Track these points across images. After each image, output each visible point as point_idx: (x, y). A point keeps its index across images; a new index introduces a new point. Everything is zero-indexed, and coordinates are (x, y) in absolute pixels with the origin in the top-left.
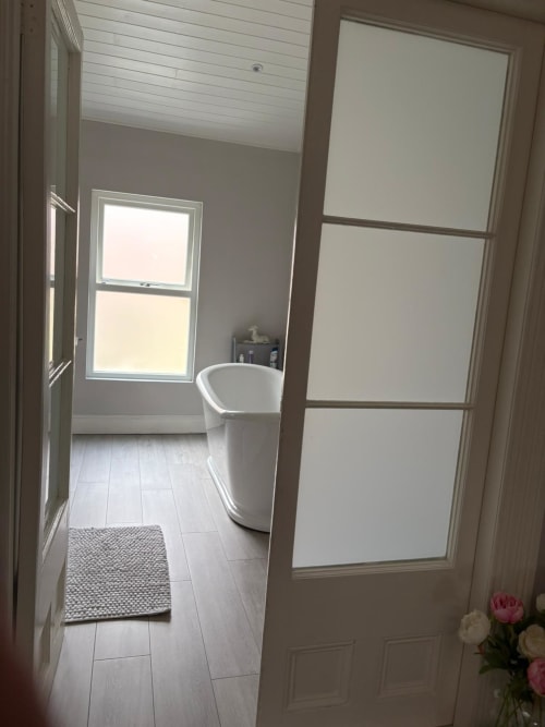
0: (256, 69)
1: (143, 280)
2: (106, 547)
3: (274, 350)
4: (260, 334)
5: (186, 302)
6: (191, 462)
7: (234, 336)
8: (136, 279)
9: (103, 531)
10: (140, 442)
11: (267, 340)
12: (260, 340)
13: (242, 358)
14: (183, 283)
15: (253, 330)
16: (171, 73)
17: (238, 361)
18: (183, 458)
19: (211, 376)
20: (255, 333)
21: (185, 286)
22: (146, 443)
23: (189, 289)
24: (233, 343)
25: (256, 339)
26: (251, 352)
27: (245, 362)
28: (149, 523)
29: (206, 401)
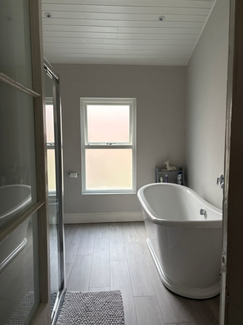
0: (161, 19)
1: (107, 142)
2: (87, 310)
3: (179, 173)
4: (171, 165)
5: (130, 151)
6: (137, 241)
7: (156, 168)
8: (104, 141)
9: (86, 295)
10: (110, 227)
11: (175, 168)
12: (171, 169)
13: (161, 179)
14: (128, 141)
15: (167, 163)
16: (115, 30)
17: (160, 182)
18: (133, 238)
19: (145, 191)
20: (168, 165)
21: (129, 143)
22: (114, 228)
23: (131, 144)
24: (156, 171)
25: (169, 168)
26: (166, 176)
27: (163, 182)
28: (113, 288)
29: (144, 209)
